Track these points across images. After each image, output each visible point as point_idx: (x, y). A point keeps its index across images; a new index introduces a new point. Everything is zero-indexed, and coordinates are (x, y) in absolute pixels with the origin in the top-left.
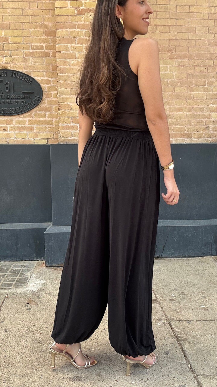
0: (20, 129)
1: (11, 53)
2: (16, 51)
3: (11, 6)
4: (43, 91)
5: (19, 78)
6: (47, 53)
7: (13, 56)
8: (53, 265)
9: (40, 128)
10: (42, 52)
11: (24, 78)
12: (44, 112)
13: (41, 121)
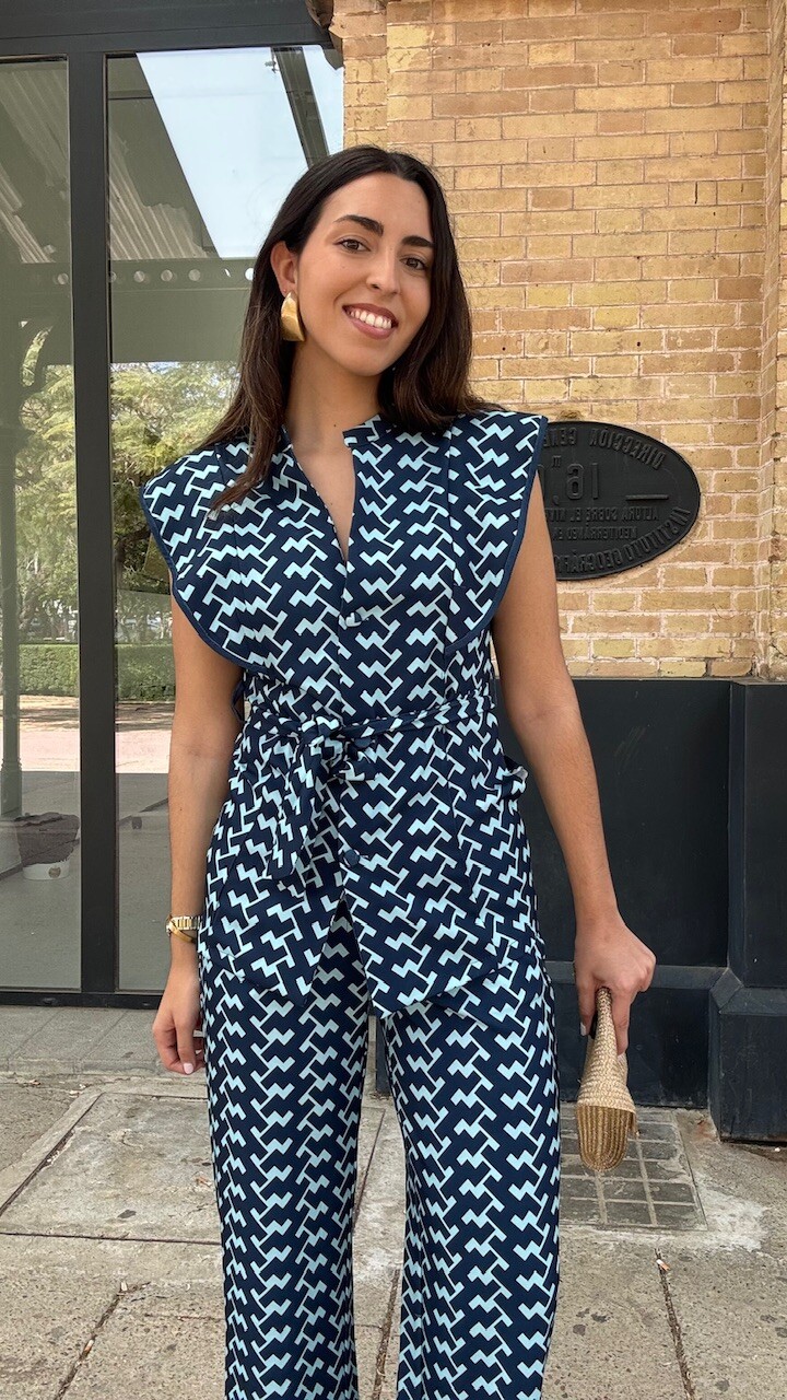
0: (610, 624)
1: (592, 363)
2: (613, 356)
3: (603, 200)
4: (701, 490)
5: (621, 448)
6: (722, 357)
7: (599, 375)
8: (752, 1137)
9: (685, 622)
10: (705, 356)
11: (637, 447)
12: (699, 563)
13: (689, 596)
